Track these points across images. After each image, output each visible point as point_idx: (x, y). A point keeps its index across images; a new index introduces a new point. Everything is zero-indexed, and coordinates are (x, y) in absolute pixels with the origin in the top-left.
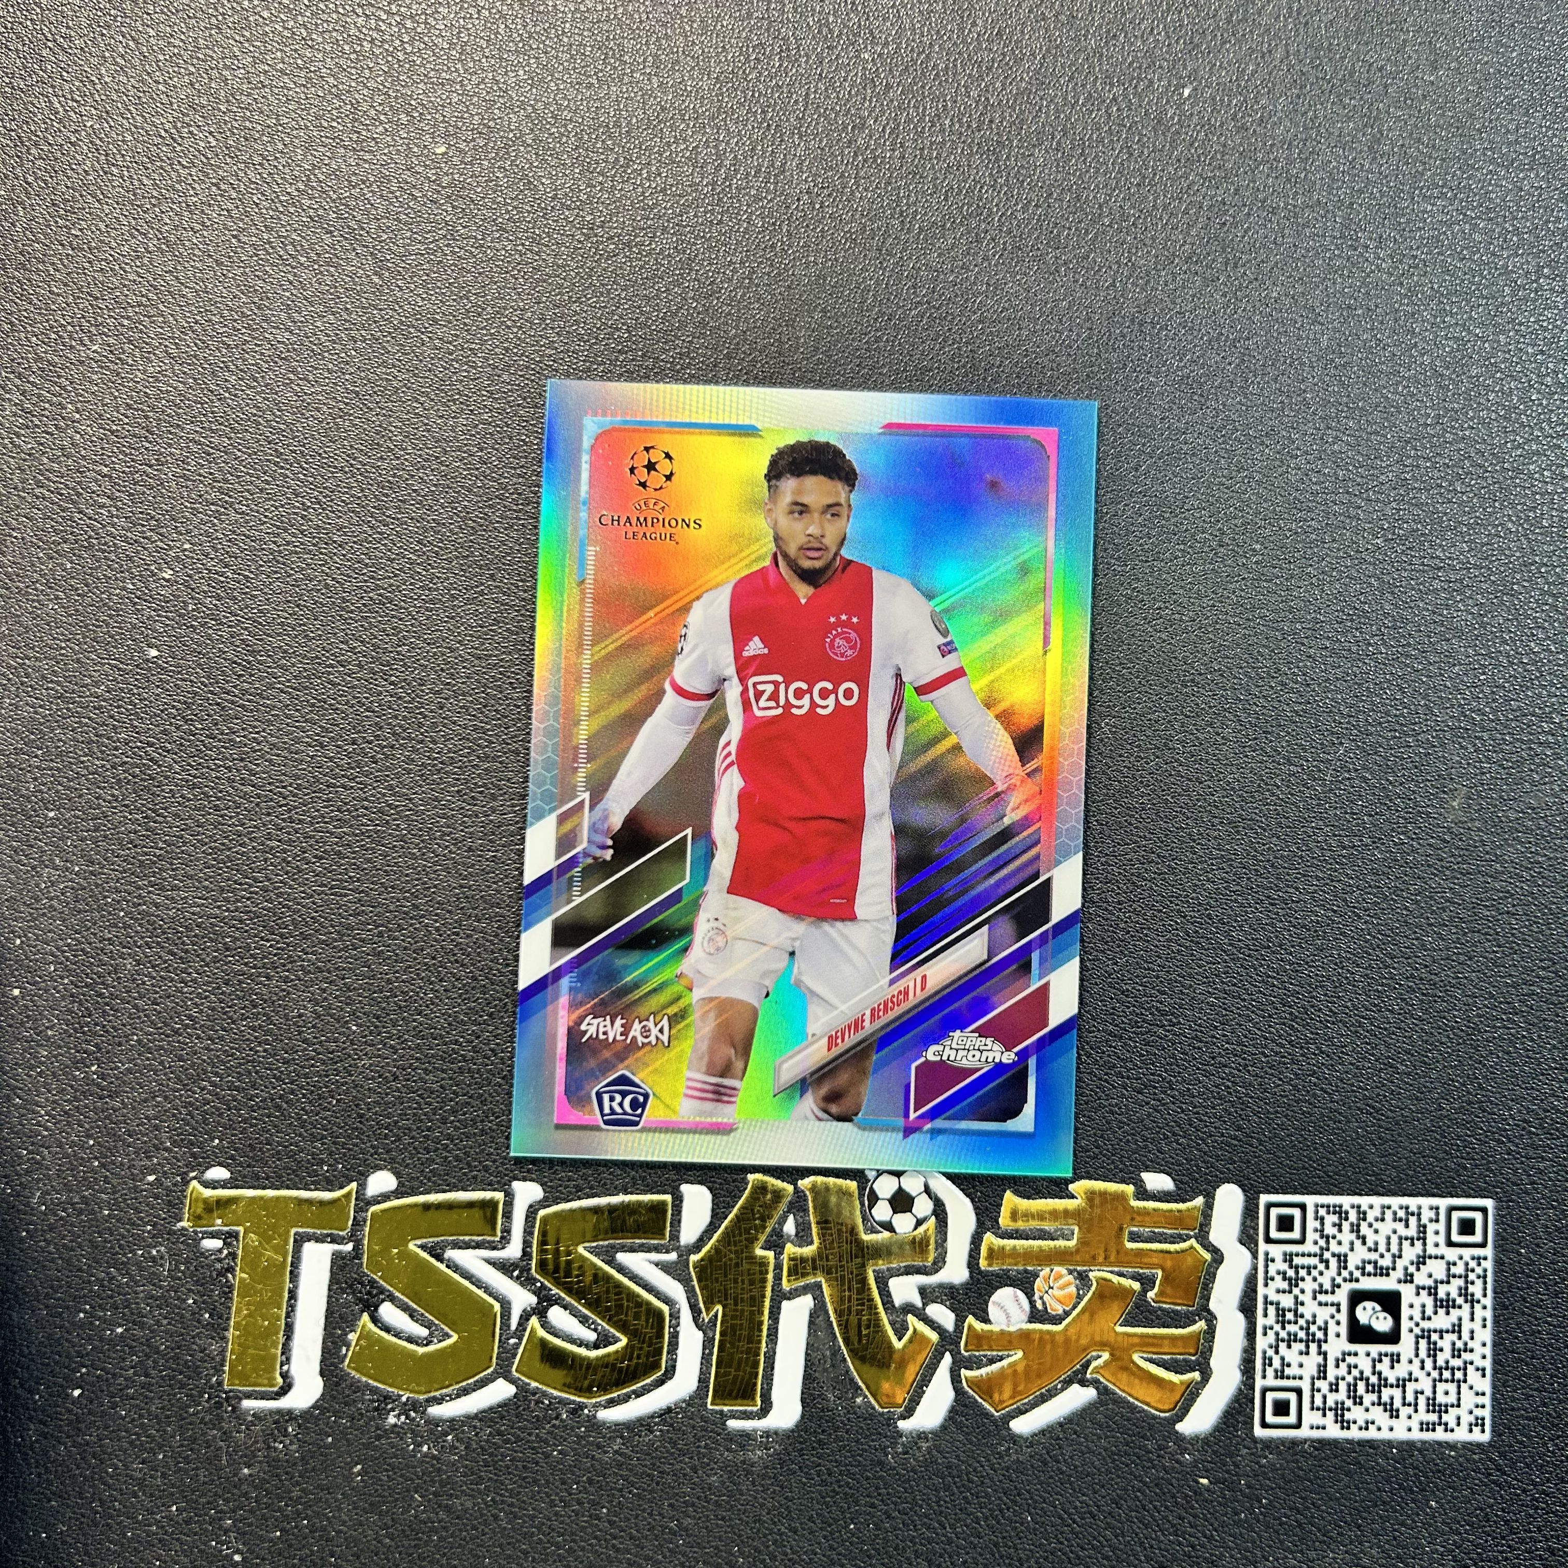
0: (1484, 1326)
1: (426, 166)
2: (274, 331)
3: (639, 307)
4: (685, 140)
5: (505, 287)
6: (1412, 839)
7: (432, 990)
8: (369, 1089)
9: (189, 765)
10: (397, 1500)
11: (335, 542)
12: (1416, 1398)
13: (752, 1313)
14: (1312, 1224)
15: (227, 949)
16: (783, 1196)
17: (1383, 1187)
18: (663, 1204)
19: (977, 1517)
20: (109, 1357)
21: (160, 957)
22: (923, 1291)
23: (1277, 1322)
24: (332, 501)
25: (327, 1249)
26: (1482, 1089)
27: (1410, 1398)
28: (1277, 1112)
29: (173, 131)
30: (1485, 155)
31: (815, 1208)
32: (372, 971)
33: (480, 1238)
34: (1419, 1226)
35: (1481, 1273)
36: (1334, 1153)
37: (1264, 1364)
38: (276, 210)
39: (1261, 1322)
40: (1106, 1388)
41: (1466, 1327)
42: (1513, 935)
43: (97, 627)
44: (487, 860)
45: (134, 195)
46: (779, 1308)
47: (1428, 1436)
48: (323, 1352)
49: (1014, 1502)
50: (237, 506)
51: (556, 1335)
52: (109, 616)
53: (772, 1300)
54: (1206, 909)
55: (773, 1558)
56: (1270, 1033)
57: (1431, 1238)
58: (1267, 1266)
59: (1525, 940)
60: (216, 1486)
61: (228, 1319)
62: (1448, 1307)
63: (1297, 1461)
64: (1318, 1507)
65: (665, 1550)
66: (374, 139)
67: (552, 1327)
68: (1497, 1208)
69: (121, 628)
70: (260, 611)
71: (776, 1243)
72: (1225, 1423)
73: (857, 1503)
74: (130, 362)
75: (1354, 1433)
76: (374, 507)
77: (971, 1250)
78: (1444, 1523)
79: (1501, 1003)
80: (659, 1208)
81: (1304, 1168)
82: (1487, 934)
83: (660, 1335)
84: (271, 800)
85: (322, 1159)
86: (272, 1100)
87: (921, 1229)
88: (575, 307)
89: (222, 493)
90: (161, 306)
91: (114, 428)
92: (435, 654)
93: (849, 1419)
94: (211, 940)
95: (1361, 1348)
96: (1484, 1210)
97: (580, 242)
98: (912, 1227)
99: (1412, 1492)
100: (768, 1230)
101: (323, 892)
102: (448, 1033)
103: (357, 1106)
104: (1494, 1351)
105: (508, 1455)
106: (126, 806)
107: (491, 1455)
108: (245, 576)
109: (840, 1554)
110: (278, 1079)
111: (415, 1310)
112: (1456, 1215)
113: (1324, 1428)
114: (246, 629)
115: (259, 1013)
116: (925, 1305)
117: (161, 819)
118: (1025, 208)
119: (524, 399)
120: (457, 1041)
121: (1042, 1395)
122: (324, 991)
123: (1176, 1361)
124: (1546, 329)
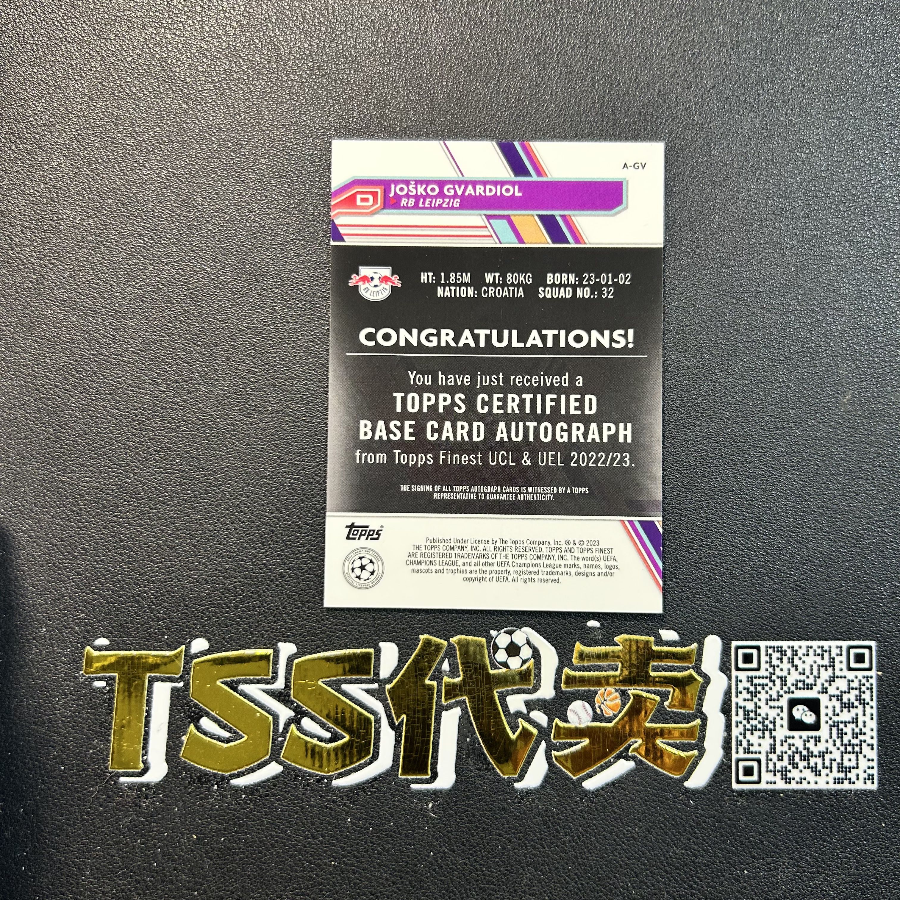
0: (872, 719)
1: (212, 37)
2: (125, 138)
3: (342, 115)
4: (367, 16)
5: (261, 107)
6: (819, 423)
7: (227, 529)
8: (191, 589)
9: (80, 398)
10: (213, 836)
11: (163, 262)
12: (831, 764)
13: (424, 719)
14: (764, 658)
15: (105, 507)
16: (442, 648)
17: (808, 635)
18: (369, 654)
19: (564, 841)
20: (40, 753)
21: (65, 513)
22: (528, 704)
23: (745, 719)
24: (161, 237)
25: (168, 686)
26: (867, 574)
27: (827, 763)
28: (741, 591)
29: (63, 22)
30: (853, 6)
31: (460, 655)
32: (191, 518)
33: (260, 677)
34: (830, 658)
35: (869, 687)
36: (776, 615)
37: (737, 745)
38: (124, 66)
39: (734, 719)
40: (641, 761)
41: (861, 719)
42: (883, 479)
43: (24, 317)
44: (258, 450)
45: (40, 60)
46: (440, 716)
47: (839, 787)
48: (167, 747)
49: (586, 831)
50: (105, 243)
51: (306, 735)
52: (31, 310)
53: (436, 711)
54: (694, 469)
55: (441, 867)
56: (735, 542)
57: (837, 666)
58: (737, 685)
59: (891, 482)
60: (106, 829)
61: (110, 729)
62: (849, 707)
63: (758, 804)
64: (772, 831)
65: (375, 864)
66: (181, 22)
67: (303, 730)
68: (878, 647)
69: (37, 318)
70: (120, 305)
71: (438, 676)
72: (714, 781)
73: (490, 833)
74: (40, 159)
75: (793, 786)
76: (186, 241)
77: (556, 679)
78: (850, 839)
79: (877, 521)
80: (366, 657)
81: (758, 624)
82: (867, 479)
83: (368, 733)
84: (129, 417)
85: (163, 632)
86: (133, 597)
87: (525, 667)
88: (303, 117)
89: (96, 236)
90: (57, 126)
91: (31, 199)
92: (224, 327)
93: (484, 783)
94: (95, 502)
95: (797, 734)
96: (870, 648)
97: (305, 78)
98: (520, 665)
99: (830, 821)
100: (433, 668)
101: (161, 472)
102: (237, 554)
103: (184, 599)
104: (878, 734)
105: (280, 808)
106: (44, 423)
107: (269, 808)
108: (110, 284)
109: (481, 865)
110: (137, 584)
111: (222, 722)
112: (853, 651)
113: (775, 783)
114: (112, 315)
115: (124, 545)
116: (529, 712)
117: (64, 431)
118: (573, 48)
119: (274, 173)
120: (242, 560)
121: (601, 765)
122: (162, 531)
123: (683, 744)
124: (893, 111)
